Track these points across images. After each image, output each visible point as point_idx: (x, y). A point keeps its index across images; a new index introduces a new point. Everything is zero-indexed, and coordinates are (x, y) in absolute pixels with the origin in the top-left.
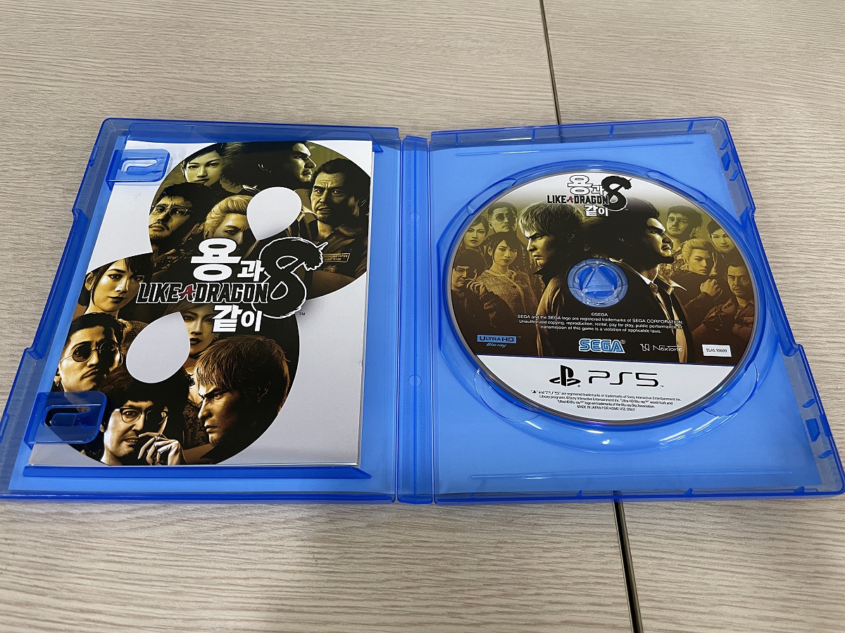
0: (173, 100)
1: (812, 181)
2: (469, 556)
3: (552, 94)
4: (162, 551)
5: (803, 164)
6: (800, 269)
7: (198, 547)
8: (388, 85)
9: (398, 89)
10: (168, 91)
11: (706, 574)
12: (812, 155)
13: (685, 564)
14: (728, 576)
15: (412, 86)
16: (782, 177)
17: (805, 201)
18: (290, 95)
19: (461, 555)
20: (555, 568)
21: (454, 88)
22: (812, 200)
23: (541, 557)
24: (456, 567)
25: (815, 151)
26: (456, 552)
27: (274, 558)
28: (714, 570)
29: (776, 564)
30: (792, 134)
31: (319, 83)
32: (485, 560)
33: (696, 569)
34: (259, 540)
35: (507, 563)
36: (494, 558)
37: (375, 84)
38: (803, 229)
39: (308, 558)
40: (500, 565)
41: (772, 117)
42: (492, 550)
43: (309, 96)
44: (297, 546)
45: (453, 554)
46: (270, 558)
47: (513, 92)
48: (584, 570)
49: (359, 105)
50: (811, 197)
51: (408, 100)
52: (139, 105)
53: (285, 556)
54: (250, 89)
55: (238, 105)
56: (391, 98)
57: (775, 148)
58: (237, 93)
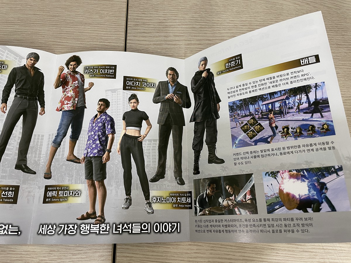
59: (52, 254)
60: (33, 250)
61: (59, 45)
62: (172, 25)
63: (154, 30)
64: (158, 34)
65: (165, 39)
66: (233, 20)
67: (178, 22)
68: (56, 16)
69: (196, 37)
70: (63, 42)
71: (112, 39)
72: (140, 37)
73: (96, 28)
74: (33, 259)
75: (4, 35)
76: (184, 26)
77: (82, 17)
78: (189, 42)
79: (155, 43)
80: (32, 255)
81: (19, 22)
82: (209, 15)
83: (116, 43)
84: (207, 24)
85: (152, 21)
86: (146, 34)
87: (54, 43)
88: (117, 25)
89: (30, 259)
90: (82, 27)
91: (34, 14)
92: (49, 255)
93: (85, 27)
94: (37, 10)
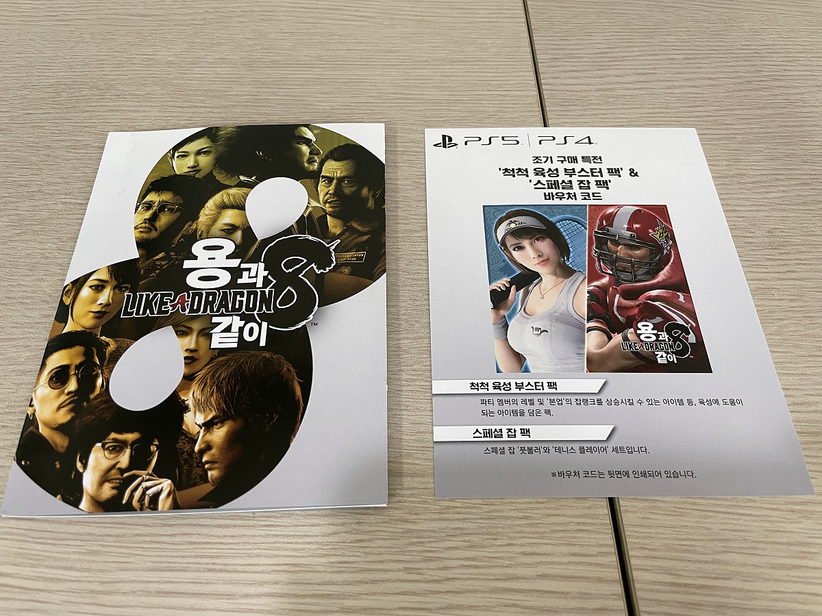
0: (113, 35)
1: (813, 89)
2: (429, 503)
3: (523, 12)
5: (802, 73)
6: (805, 181)
8: (345, 10)
9: (355, 13)
10: (107, 27)
11: (708, 517)
12: (811, 63)
13: (682, 507)
14: (734, 519)
15: (369, 10)
16: (780, 87)
17: (806, 110)
18: (237, 25)
19: (420, 502)
20: (530, 515)
21: (415, 9)
22: (814, 109)
23: (514, 503)
24: (414, 517)
25: (814, 59)
26: (415, 499)
28: (716, 512)
29: (790, 503)
30: (789, 43)
31: (269, 11)
32: (448, 508)
33: (695, 512)
35: (474, 511)
36: (458, 505)
37: (330, 9)
38: (806, 139)
40: (466, 513)
41: (766, 27)
43: (259, 24)
45: (410, 502)
47: (480, 11)
48: (563, 515)
49: (312, 31)
50: (813, 106)
51: (366, 23)
52: (76, 42)
54: (195, 20)
55: (182, 37)
56: (348, 23)
57: (771, 57)
58: (181, 25)
61: (408, 99)
62: (626, 57)
63: (592, 65)
64: (601, 72)
65: (619, 79)
66: (749, 43)
67: (637, 51)
68: (392, 51)
69: (681, 75)
70: (415, 93)
71: (511, 84)
72: (565, 78)
73: (475, 67)
76: (650, 58)
77: (444, 50)
78: (670, 84)
79: (599, 87)
81: (323, 63)
82: (696, 37)
83: (520, 91)
84: (697, 52)
85: (584, 52)
86: (576, 74)
87: (397, 96)
88: (516, 61)
90: (448, 67)
91: (349, 50)
93: (454, 67)
94: (355, 43)
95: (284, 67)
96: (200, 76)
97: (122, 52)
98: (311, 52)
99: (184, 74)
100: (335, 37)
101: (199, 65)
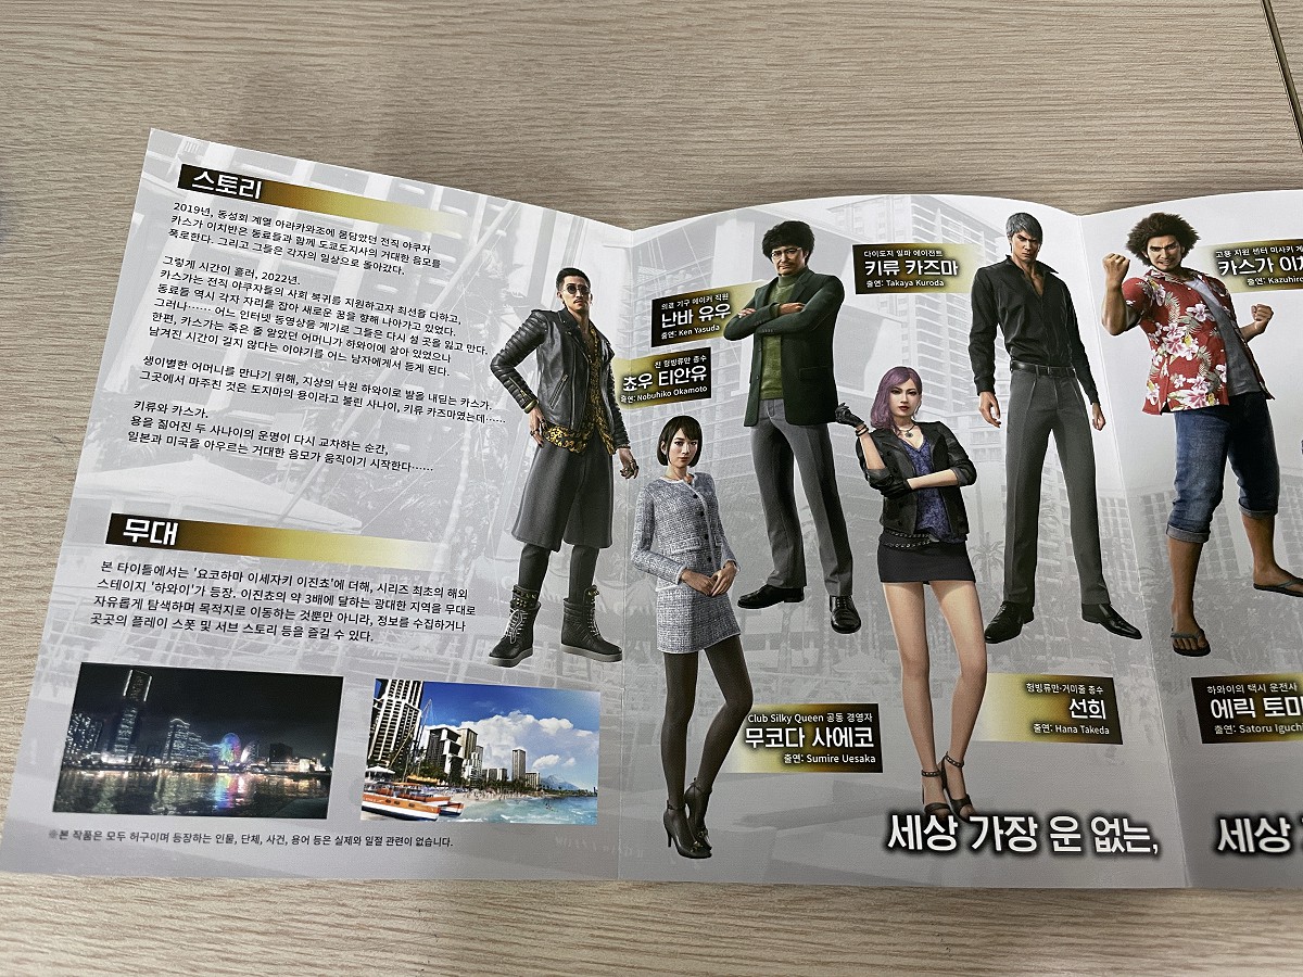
4: (681, 929)
7: (739, 922)
19: (1206, 937)
27: (873, 944)
34: (841, 911)
36: (1267, 941)
39: (933, 944)
42: (1261, 927)
44: (910, 922)
46: (866, 944)
53: (892, 940)
55: (659, 66)
59: (1279, 923)
60: (1209, 911)
61: (1076, 182)
68: (1032, 83)
70: (1087, 169)
71: (1258, 148)
73: (1188, 112)
74: (1220, 943)
75: (873, 159)
77: (1125, 78)
80: (1211, 928)
81: (912, 111)
83: (1276, 161)
87: (1055, 176)
88: (1260, 100)
89: (1206, 942)
90: (1138, 114)
91: (955, 82)
92: (1271, 927)
93: (1149, 113)
94: (961, 67)
95: (846, 123)
96: (704, 146)
97: (563, 101)
98: (887, 89)
99: (678, 142)
100: (926, 56)
101: (699, 125)
